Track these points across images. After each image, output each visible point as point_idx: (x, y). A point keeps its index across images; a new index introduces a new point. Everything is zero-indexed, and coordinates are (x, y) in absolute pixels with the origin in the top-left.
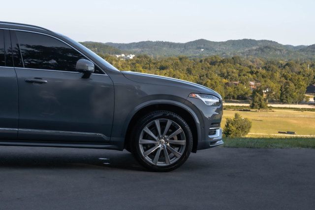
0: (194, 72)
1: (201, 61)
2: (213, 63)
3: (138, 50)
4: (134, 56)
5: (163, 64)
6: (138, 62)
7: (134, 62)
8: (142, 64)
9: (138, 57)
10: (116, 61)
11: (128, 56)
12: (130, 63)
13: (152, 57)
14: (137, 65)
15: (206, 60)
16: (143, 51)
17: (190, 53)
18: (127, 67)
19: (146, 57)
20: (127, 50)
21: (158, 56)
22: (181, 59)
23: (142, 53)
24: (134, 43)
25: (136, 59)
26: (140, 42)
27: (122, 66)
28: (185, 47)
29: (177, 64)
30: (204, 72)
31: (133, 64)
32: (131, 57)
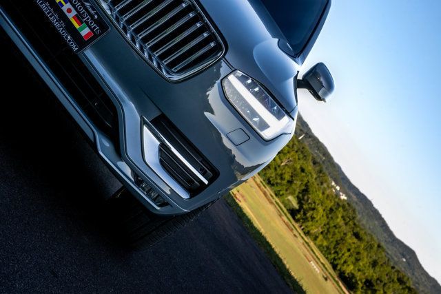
0: (377, 269)
1: (393, 268)
2: (401, 281)
3: (354, 198)
4: (346, 198)
5: (362, 233)
6: (344, 207)
7: (341, 204)
8: (345, 214)
9: (348, 204)
10: (328, 186)
11: (341, 194)
12: (337, 200)
13: (359, 217)
14: (341, 209)
15: (398, 272)
16: (357, 203)
17: (391, 250)
18: (331, 200)
19: (354, 211)
20: (346, 188)
21: (364, 222)
22: (379, 246)
23: (355, 204)
24: (357, 189)
25: (345, 203)
26: (363, 194)
27: (328, 196)
28: (393, 240)
29: (371, 247)
30: (385, 279)
31: (338, 204)
32: (343, 197)
